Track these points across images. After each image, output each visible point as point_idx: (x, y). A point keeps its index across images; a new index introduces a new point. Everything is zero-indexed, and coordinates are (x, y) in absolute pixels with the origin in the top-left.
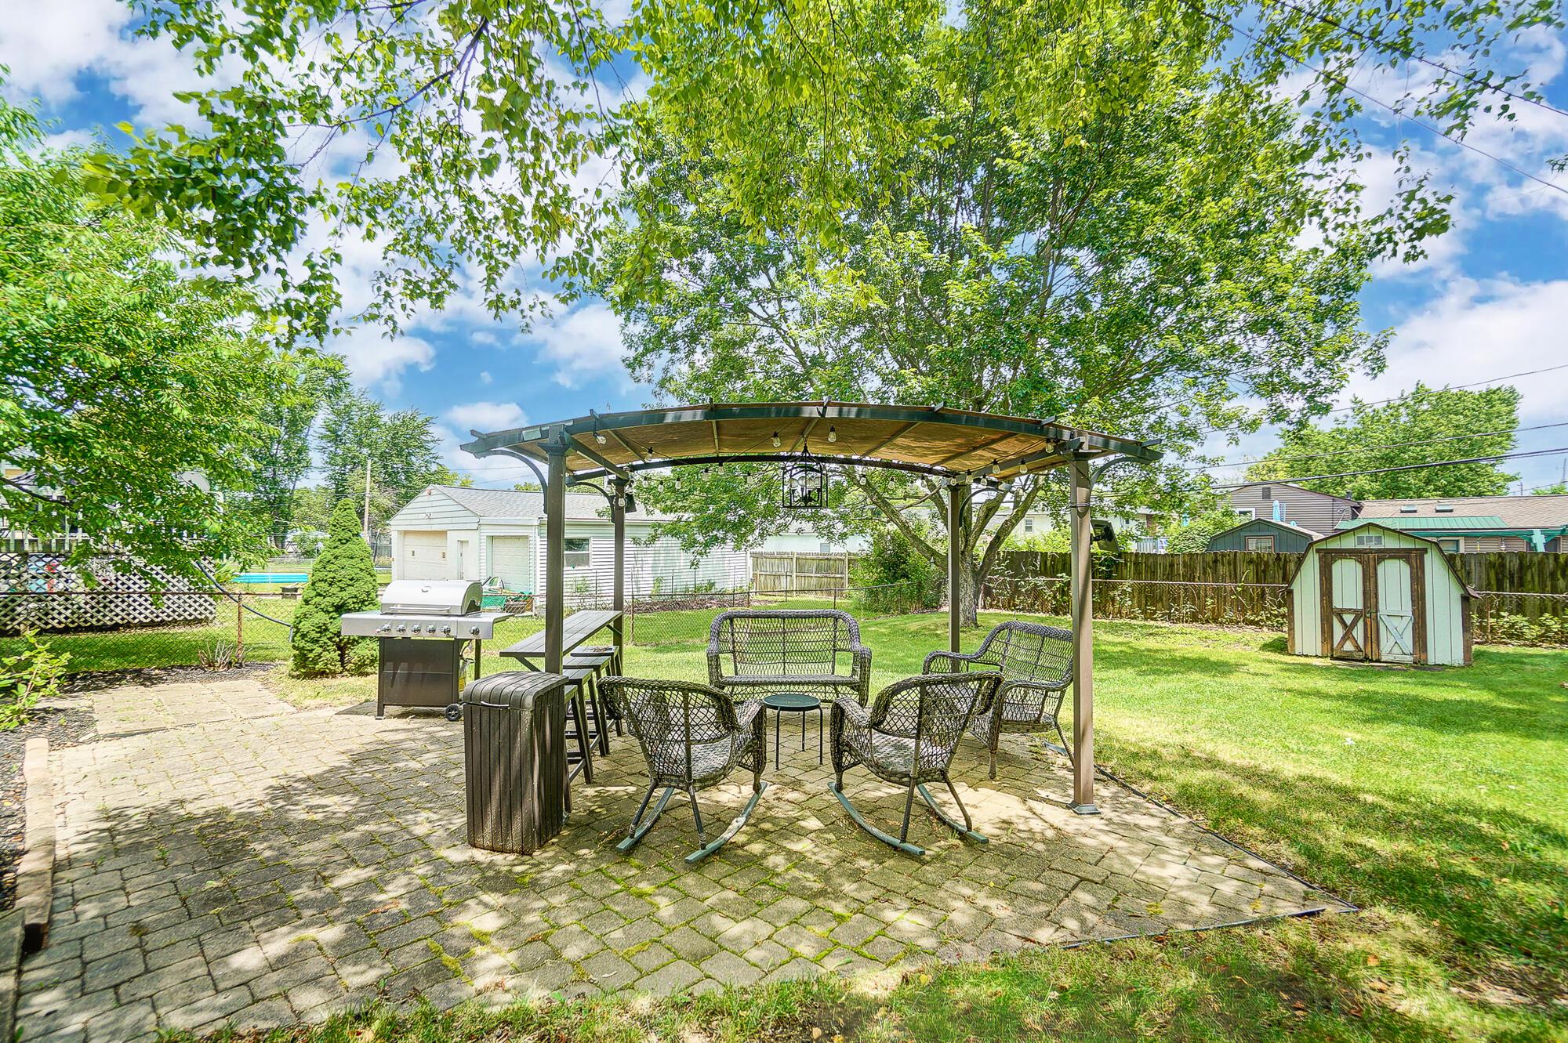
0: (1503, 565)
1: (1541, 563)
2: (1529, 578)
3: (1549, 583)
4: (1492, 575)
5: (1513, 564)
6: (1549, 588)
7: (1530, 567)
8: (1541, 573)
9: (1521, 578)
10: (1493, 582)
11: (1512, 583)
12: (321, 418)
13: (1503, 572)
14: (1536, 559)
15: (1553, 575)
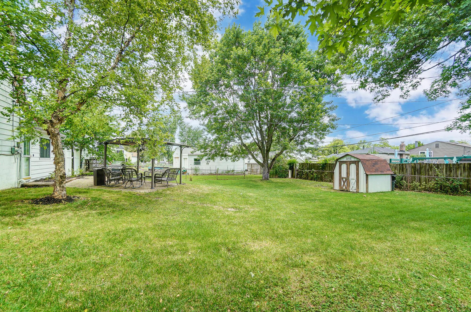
0: (415, 167)
1: (425, 166)
2: (422, 171)
3: (427, 173)
4: (413, 170)
5: (418, 167)
6: (427, 174)
7: (422, 168)
8: (425, 169)
9: (420, 171)
10: (413, 172)
11: (418, 172)
12: (178, 131)
13: (415, 169)
14: (424, 165)
15: (428, 170)
